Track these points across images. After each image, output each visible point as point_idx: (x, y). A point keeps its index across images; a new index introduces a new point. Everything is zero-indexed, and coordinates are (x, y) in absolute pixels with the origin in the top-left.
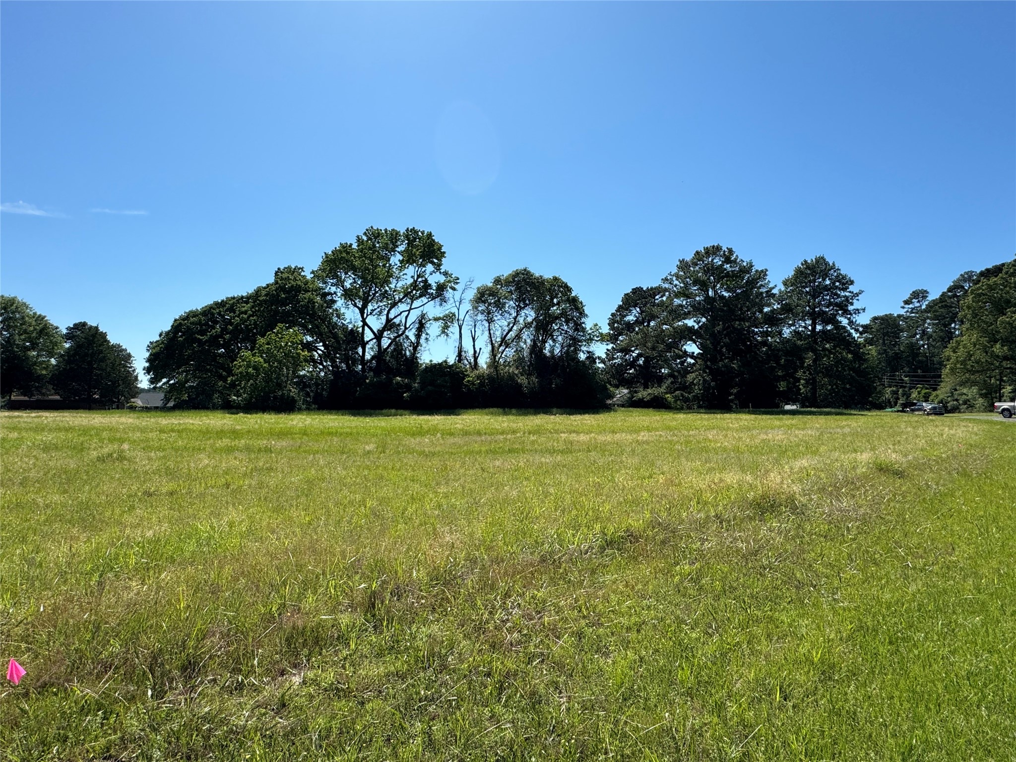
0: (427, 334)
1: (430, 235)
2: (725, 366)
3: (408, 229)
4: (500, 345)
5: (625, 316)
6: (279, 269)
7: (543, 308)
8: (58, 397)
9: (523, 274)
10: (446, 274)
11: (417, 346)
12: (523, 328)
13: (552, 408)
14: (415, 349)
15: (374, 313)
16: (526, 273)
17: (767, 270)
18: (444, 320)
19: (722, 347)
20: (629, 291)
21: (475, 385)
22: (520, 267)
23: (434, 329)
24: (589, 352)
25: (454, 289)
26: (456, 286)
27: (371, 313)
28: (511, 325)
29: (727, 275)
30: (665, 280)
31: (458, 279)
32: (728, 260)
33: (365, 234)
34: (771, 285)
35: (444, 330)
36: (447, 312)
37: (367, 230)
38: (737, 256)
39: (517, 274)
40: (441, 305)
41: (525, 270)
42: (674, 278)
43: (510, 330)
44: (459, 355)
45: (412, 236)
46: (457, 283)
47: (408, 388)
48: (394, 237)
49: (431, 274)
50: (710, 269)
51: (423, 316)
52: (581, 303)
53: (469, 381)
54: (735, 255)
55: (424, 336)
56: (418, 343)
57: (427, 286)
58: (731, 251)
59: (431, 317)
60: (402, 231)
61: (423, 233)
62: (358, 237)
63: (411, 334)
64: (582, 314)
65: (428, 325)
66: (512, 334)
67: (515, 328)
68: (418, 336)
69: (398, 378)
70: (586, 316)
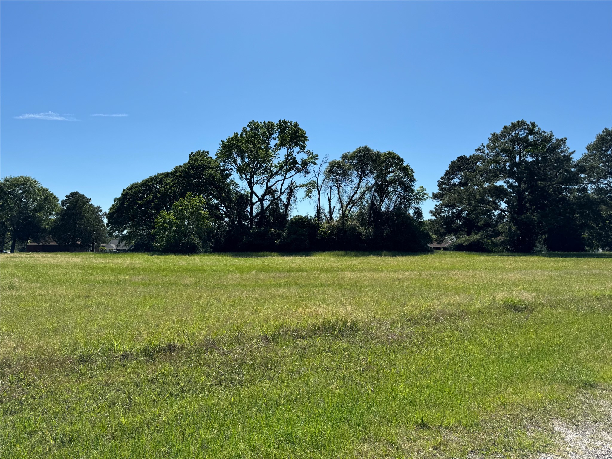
0: (295, 197)
1: (296, 124)
2: (527, 218)
3: (280, 121)
4: (348, 204)
5: (452, 179)
6: (192, 153)
7: (382, 175)
8: (55, 243)
9: (364, 151)
10: (308, 153)
11: (288, 206)
12: (366, 191)
13: (383, 250)
14: (287, 207)
15: (259, 183)
16: (367, 149)
17: (566, 139)
18: (307, 186)
19: (526, 203)
20: (455, 159)
21: (326, 234)
22: (362, 145)
23: (300, 193)
24: (416, 208)
25: (315, 164)
26: (316, 162)
27: (256, 183)
28: (356, 189)
29: (530, 144)
30: (478, 150)
31: (317, 156)
32: (531, 132)
33: (248, 126)
34: (570, 151)
35: (308, 194)
36: (310, 181)
37: (249, 123)
38: (539, 128)
39: (359, 151)
40: (305, 175)
41: (366, 147)
42: (486, 149)
43: (355, 193)
44: (318, 212)
45: (283, 125)
46: (317, 159)
47: (279, 236)
48: (270, 127)
49: (298, 153)
50: (517, 140)
51: (292, 184)
52: (412, 170)
53: (322, 231)
54: (537, 128)
55: (293, 199)
56: (289, 203)
57: (295, 162)
58: (533, 125)
59: (298, 185)
60: (276, 122)
61: (291, 123)
62: (243, 128)
63: (284, 198)
64: (412, 179)
65: (296, 190)
66: (357, 196)
67: (359, 191)
68: (289, 199)
69: (272, 229)
70: (415, 180)
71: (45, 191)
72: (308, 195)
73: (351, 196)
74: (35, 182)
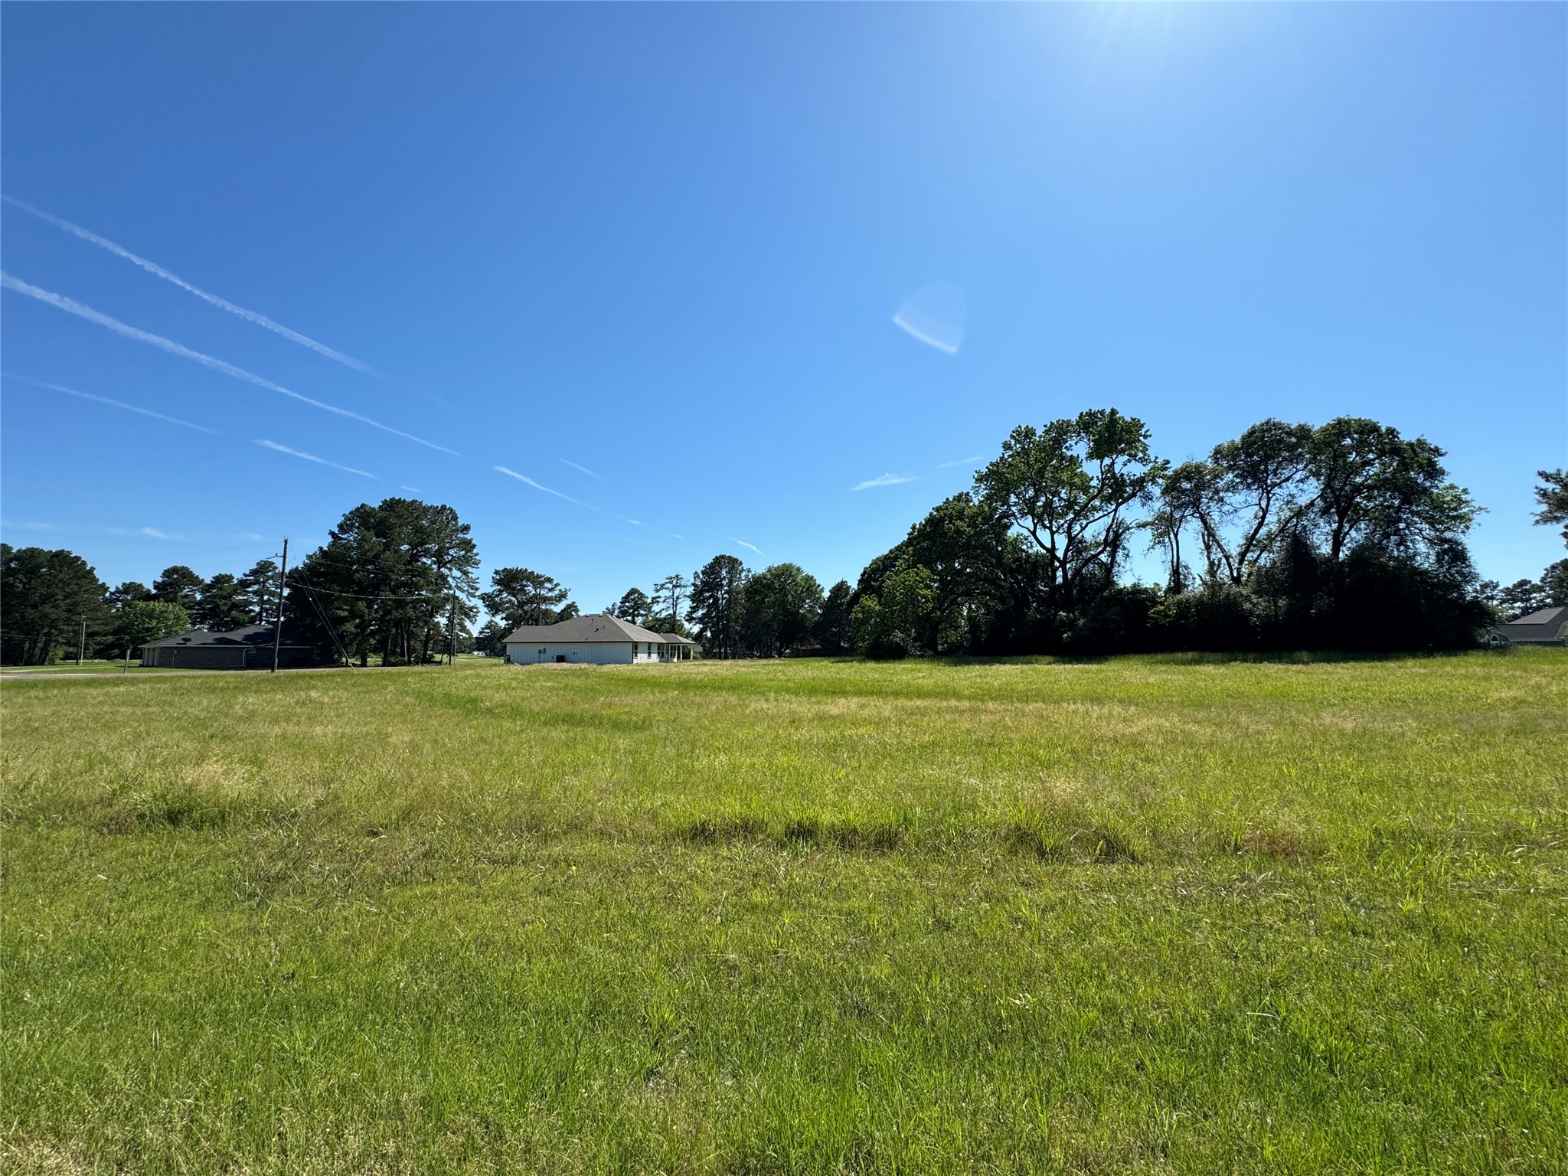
0: (1124, 548)
1: (1113, 412)
3: (1082, 414)
9: (1263, 431)
10: (1144, 461)
11: (1112, 567)
14: (1109, 571)
16: (1272, 427)
18: (1152, 525)
21: (1169, 616)
28: (1261, 515)
33: (1012, 437)
35: (1159, 539)
37: (1013, 432)
40: (1144, 505)
41: (1267, 423)
43: (1261, 525)
44: (1175, 573)
45: (1087, 423)
47: (1070, 624)
48: (1060, 432)
49: (1125, 465)
51: (1118, 524)
53: (1159, 612)
55: (1120, 553)
56: (1113, 562)
57: (1121, 483)
59: (1131, 525)
60: (1074, 418)
61: (1102, 413)
65: (1127, 535)
68: (1113, 554)
69: (1061, 613)
70: (1443, 473)
71: (809, 579)
72: (1159, 542)
73: (1252, 532)
74: (798, 569)
